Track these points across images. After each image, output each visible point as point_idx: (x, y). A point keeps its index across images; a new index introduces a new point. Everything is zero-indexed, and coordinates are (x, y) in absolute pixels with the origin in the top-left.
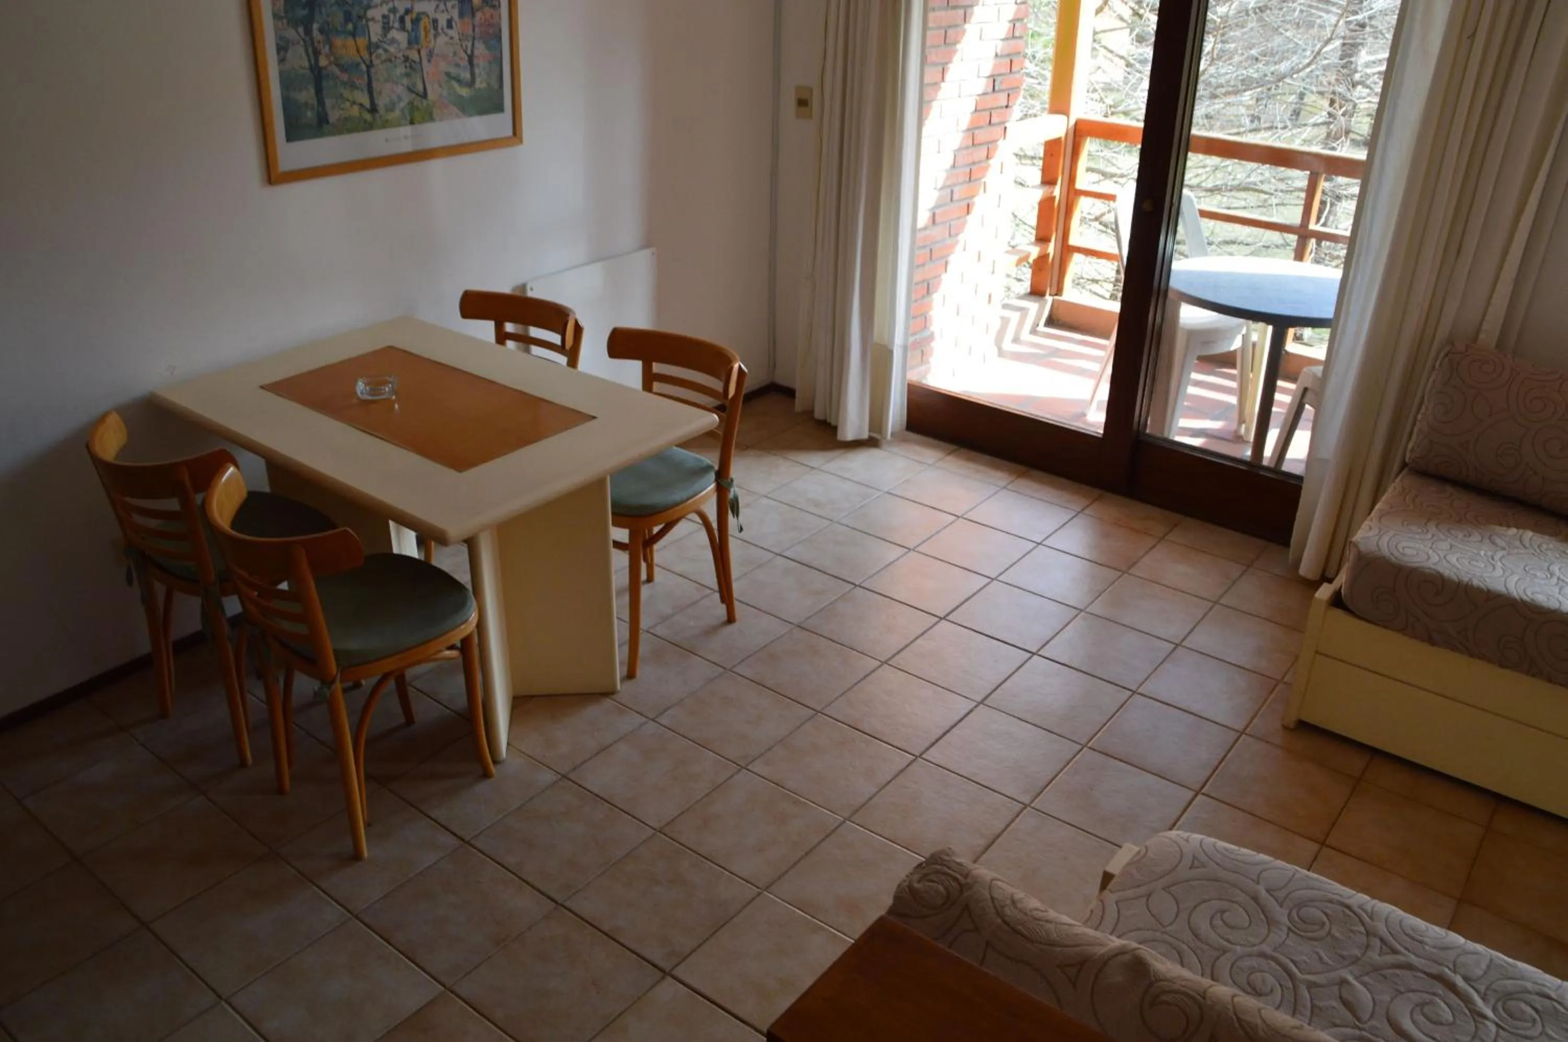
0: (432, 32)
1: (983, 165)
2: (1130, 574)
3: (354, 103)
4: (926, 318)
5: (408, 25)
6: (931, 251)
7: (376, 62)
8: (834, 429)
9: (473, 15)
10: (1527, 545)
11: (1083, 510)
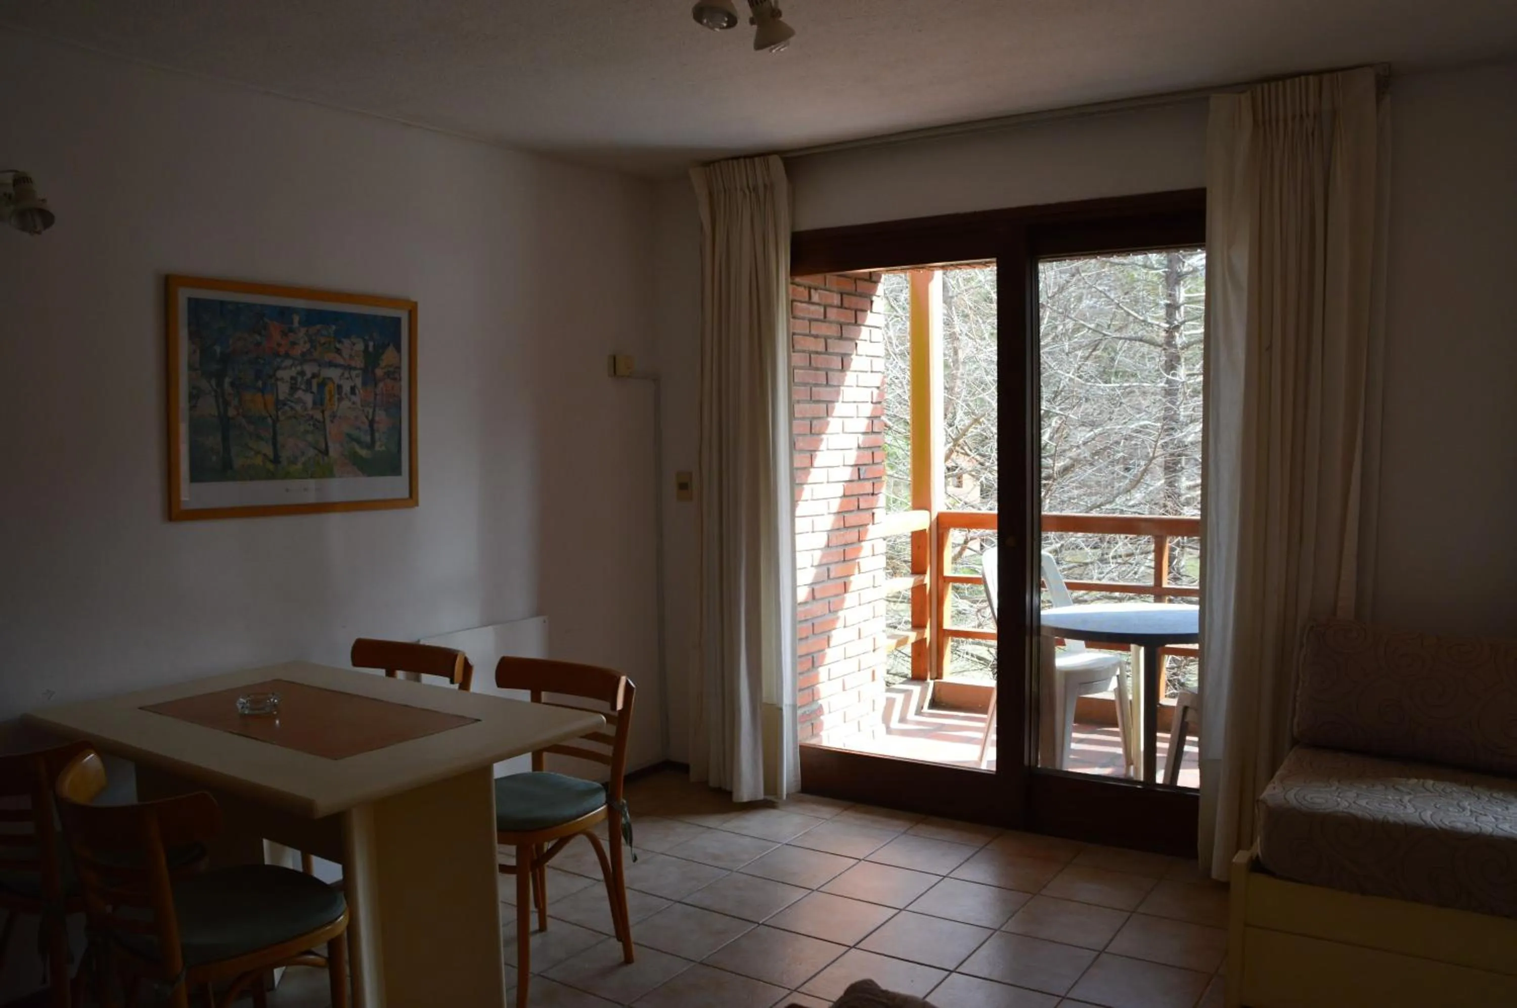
0: (337, 396)
1: (855, 546)
2: (1042, 895)
3: (258, 453)
4: (813, 690)
5: (315, 388)
6: (813, 624)
7: (282, 418)
8: (730, 794)
9: (376, 385)
10: (1432, 790)
11: (986, 845)
